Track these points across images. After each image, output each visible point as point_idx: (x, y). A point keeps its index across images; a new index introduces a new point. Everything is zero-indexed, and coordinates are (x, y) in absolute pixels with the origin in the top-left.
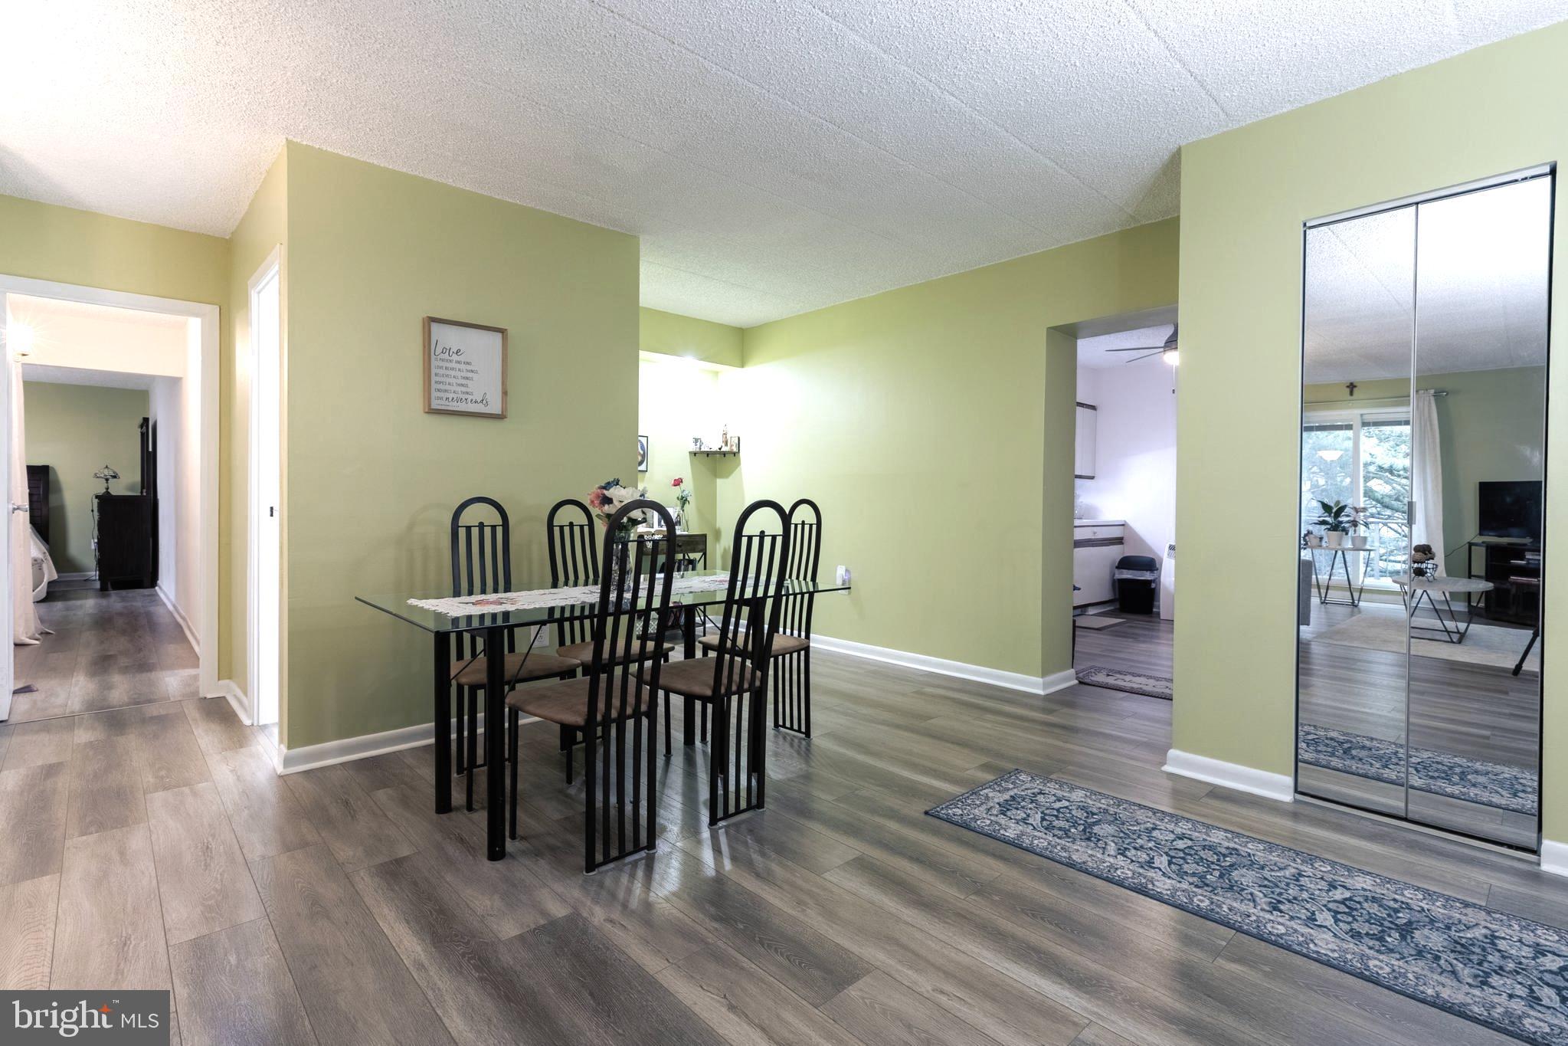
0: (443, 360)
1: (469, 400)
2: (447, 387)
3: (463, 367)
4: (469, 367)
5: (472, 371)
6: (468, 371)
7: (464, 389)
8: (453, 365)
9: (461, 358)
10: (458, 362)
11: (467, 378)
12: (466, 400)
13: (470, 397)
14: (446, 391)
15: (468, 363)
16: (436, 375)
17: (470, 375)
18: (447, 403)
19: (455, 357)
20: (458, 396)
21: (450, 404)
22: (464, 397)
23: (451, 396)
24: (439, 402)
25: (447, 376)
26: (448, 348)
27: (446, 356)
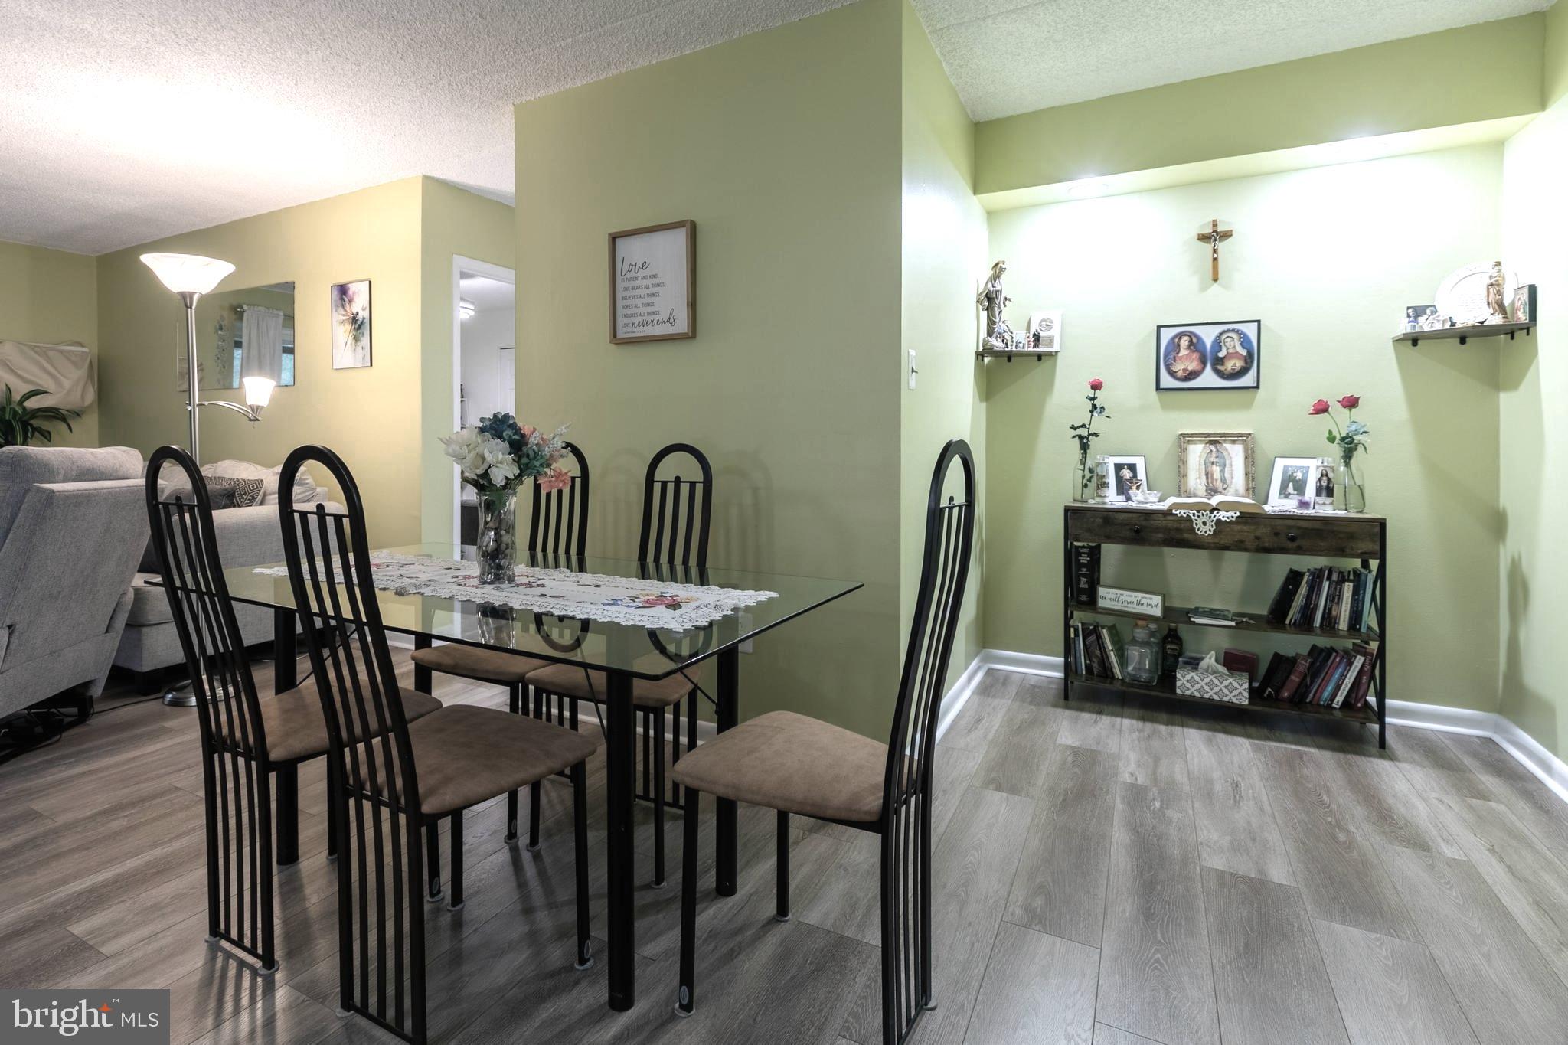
0: (629, 279)
1: (655, 321)
2: (634, 310)
3: (648, 282)
4: (655, 281)
5: (658, 285)
6: (654, 285)
7: (650, 309)
8: (640, 282)
9: (648, 272)
10: (644, 278)
11: (653, 295)
12: (652, 321)
13: (656, 318)
14: (632, 315)
15: (654, 276)
16: (623, 298)
17: (655, 290)
18: (634, 329)
19: (641, 273)
20: (644, 318)
21: (638, 329)
22: (649, 318)
23: (636, 320)
24: (625, 330)
25: (633, 297)
26: (634, 264)
27: (632, 274)
